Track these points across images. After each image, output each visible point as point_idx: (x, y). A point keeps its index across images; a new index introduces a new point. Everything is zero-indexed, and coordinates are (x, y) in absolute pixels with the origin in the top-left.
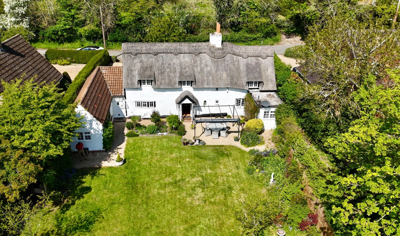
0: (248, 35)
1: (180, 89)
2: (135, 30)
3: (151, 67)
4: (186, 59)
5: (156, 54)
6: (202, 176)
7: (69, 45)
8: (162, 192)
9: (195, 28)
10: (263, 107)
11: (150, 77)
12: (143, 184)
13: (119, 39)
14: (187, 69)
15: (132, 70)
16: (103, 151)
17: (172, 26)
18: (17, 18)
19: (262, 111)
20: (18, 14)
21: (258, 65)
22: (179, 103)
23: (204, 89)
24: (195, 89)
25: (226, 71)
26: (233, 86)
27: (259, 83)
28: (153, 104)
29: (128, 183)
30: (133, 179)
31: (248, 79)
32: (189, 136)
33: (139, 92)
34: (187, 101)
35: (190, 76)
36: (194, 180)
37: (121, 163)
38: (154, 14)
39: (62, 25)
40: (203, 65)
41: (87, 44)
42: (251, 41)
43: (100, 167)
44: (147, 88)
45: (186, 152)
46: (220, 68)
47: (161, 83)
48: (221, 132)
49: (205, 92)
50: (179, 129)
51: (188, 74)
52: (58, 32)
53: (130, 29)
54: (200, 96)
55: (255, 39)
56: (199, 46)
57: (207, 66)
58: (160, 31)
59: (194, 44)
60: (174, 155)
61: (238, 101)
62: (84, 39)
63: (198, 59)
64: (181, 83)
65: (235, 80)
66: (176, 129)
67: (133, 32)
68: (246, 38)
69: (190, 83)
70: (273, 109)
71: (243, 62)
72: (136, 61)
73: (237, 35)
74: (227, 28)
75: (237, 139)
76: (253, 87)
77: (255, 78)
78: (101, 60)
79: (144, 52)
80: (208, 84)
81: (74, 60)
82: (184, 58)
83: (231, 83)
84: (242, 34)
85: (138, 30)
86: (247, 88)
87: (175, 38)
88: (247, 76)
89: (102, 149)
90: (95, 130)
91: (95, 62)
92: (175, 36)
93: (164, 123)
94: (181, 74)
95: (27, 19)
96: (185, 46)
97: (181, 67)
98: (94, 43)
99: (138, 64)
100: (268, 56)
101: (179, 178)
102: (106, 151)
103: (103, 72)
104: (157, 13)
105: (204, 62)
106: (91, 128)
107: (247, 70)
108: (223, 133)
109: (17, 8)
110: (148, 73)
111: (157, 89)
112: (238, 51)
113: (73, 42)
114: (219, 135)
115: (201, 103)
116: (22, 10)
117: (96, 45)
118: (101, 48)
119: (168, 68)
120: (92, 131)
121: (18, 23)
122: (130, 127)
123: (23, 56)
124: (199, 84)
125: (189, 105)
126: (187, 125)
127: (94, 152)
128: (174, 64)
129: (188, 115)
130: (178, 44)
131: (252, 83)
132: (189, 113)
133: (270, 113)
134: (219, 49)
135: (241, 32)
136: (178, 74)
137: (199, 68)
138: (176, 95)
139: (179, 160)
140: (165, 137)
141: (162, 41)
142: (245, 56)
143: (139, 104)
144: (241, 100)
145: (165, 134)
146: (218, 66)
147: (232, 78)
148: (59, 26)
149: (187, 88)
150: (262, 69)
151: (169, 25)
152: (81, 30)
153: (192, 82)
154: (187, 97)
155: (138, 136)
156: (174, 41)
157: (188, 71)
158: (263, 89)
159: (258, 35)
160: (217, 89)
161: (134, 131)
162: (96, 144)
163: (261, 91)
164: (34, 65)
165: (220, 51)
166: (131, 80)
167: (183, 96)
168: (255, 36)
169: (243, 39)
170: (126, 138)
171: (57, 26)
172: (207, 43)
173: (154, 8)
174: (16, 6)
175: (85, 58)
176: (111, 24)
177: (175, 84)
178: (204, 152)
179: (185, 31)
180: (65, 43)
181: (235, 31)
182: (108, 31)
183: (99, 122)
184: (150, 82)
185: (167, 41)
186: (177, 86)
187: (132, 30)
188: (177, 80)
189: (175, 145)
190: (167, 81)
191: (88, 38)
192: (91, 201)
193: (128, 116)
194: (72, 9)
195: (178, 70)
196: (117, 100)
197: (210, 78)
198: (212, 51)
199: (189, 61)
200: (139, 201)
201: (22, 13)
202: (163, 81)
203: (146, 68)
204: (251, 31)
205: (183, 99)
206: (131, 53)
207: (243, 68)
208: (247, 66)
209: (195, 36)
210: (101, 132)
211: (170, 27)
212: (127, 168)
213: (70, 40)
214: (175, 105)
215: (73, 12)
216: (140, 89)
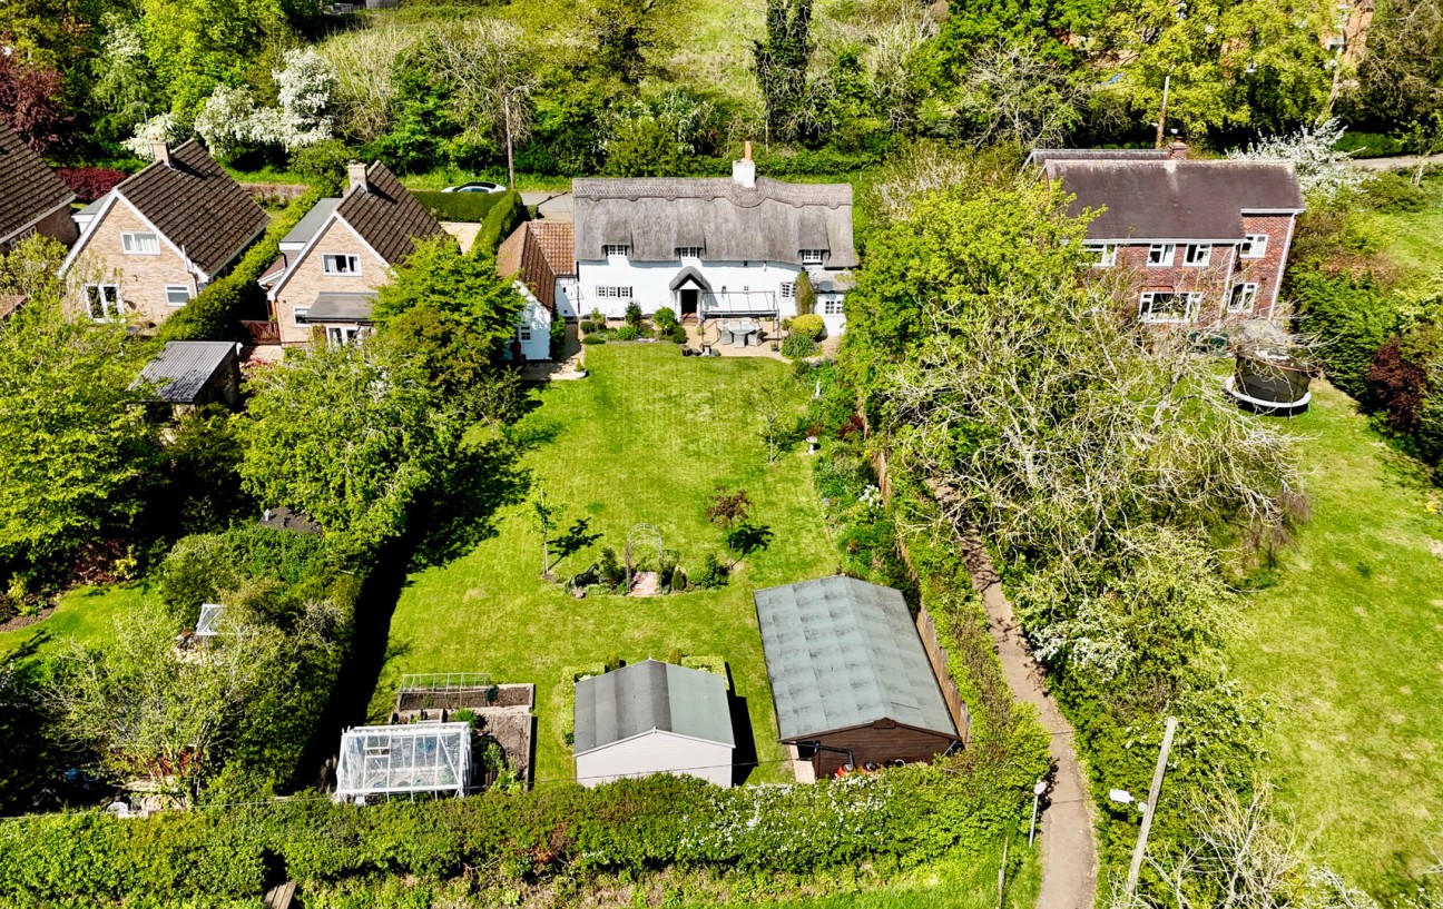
0: (839, 158)
1: (677, 263)
2: (575, 146)
3: (626, 222)
4: (689, 208)
5: (635, 199)
6: (712, 392)
7: (419, 179)
8: (651, 408)
9: (715, 139)
10: (823, 292)
11: (623, 239)
12: (620, 398)
13: (536, 166)
14: (691, 227)
15: (590, 228)
16: (548, 361)
17: (661, 141)
18: (305, 117)
19: (822, 300)
20: (310, 108)
21: (822, 220)
22: (677, 288)
23: (721, 263)
24: (706, 263)
25: (762, 230)
26: (774, 258)
27: (823, 252)
28: (629, 292)
29: (596, 398)
30: (604, 394)
31: (801, 245)
32: (694, 343)
33: (603, 268)
34: (690, 285)
35: (696, 239)
36: (699, 395)
37: (583, 374)
38: (620, 109)
39: (407, 134)
40: (719, 220)
41: (463, 177)
42: (848, 172)
43: (549, 381)
44: (618, 260)
45: (687, 365)
46: (752, 224)
47: (644, 252)
48: (750, 337)
49: (724, 268)
50: (674, 333)
51: (693, 234)
52: (397, 148)
53: (564, 142)
54: (713, 276)
55: (856, 167)
56: (713, 185)
57: (727, 221)
58: (636, 151)
59: (704, 180)
60: (667, 368)
61: (785, 288)
62: (453, 166)
63: (711, 207)
64: (680, 251)
65: (778, 247)
66: (670, 332)
67: (569, 150)
68: (836, 165)
69: (697, 251)
70: (840, 298)
71: (793, 215)
72: (599, 210)
73: (814, 158)
74: (791, 140)
75: (776, 349)
76: (812, 260)
77: (815, 243)
78: (511, 212)
79: (612, 194)
80: (728, 254)
81: (445, 214)
82: (685, 206)
83: (771, 253)
84: (829, 154)
85: (581, 146)
86: (799, 262)
87: (667, 167)
88: (800, 239)
89: (547, 358)
90: (538, 323)
91: (502, 217)
92: (667, 163)
93: (648, 326)
94: (680, 235)
95: (326, 121)
96: (687, 185)
97: (680, 223)
98: (478, 174)
99: (603, 217)
100: (840, 204)
101: (674, 393)
102: (553, 361)
103: (536, 232)
104: (627, 105)
105: (721, 213)
106: (533, 320)
107: (800, 230)
108: (753, 339)
109: (308, 95)
110: (620, 233)
111: (637, 263)
112: (785, 193)
113: (428, 172)
114: (746, 343)
115: (716, 288)
116: (318, 100)
117: (482, 179)
118: (500, 188)
119: (657, 224)
120: (533, 325)
121: (305, 128)
122: (588, 329)
123: (395, 202)
124: (712, 255)
125: (694, 292)
126: (690, 329)
127: (534, 362)
128: (667, 216)
129: (692, 315)
130: (675, 180)
131: (809, 252)
132: (695, 311)
133: (836, 305)
134: (749, 190)
135: (825, 151)
136: (674, 236)
137: (712, 225)
138: (671, 274)
139: (676, 374)
140: (651, 345)
141: (640, 174)
142: (799, 203)
143: (602, 292)
144: (791, 286)
145: (651, 340)
146: (747, 222)
147: (773, 244)
148: (401, 135)
149: (691, 262)
150: (829, 227)
151: (656, 139)
152: (447, 146)
153: (699, 249)
154: (689, 277)
155: (603, 342)
156: (667, 174)
157: (694, 230)
158: (829, 265)
159: (865, 157)
160: (746, 264)
161: (596, 335)
162: (538, 349)
163: (827, 269)
164: (412, 218)
165: (752, 194)
166: (590, 245)
167: (683, 276)
168: (857, 160)
169: (827, 168)
170: (584, 346)
171: (395, 135)
172: (727, 179)
173: (619, 95)
174: (306, 92)
175: (470, 209)
176: (522, 134)
177: (669, 253)
178: (717, 364)
179: (692, 147)
180: (409, 176)
181: (810, 148)
182: (521, 147)
183: (545, 310)
184: (623, 248)
185: (652, 174)
186: (672, 257)
187: (568, 144)
188: (673, 247)
189: (669, 355)
190: (654, 248)
191: (464, 164)
192: (545, 415)
193: (583, 313)
194: (427, 94)
195: (674, 229)
196: (563, 282)
197: (733, 243)
198: (738, 191)
199: (694, 212)
200: (617, 416)
201: (319, 107)
202: (647, 249)
203: (617, 224)
204: (847, 149)
205: (683, 282)
206: (588, 197)
207: (793, 225)
208: (802, 222)
209: (715, 160)
210: (547, 327)
211: (657, 144)
212: (592, 381)
213: (421, 167)
214: (669, 292)
215: (431, 103)
216: (605, 262)
